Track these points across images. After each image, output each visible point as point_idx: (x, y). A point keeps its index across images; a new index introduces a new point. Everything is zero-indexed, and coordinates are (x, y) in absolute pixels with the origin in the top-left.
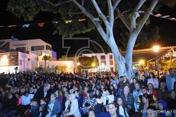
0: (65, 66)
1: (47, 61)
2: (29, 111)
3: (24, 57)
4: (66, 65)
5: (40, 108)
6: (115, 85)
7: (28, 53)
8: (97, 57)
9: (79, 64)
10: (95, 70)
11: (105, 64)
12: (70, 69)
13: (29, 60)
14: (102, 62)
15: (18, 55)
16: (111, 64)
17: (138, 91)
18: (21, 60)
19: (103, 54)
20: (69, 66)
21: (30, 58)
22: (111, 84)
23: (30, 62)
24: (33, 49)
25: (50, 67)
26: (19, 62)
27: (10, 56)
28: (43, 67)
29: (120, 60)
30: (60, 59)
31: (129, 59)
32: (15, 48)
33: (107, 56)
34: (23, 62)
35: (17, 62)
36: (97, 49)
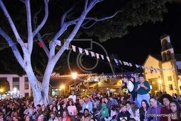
14: (13, 86)
31: (46, 87)
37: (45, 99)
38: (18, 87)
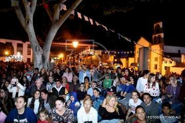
6: (28, 77)
8: (13, 45)
14: (17, 51)
16: (28, 54)
17: (52, 84)
19: (20, 42)
22: (25, 75)
29: (36, 51)
33: (25, 45)
37: (46, 63)
38: (21, 52)
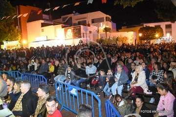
0: (126, 38)
1: (108, 33)
2: (95, 80)
3: (86, 30)
4: (127, 36)
5: (107, 78)
7: (89, 25)
9: (140, 35)
10: (158, 42)
11: (171, 34)
12: (131, 40)
13: (90, 32)
15: (80, 29)
18: (83, 33)
20: (130, 37)
21: (91, 30)
23: (92, 34)
24: (93, 21)
25: (111, 39)
26: (82, 35)
27: (74, 30)
28: (104, 39)
30: (120, 30)
32: (77, 22)
34: (85, 35)
35: (80, 34)
36: (162, 18)
